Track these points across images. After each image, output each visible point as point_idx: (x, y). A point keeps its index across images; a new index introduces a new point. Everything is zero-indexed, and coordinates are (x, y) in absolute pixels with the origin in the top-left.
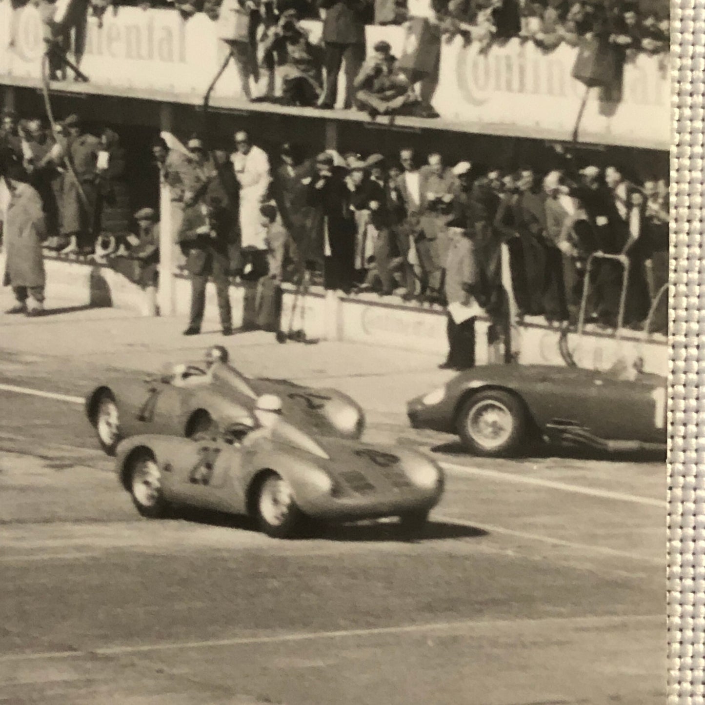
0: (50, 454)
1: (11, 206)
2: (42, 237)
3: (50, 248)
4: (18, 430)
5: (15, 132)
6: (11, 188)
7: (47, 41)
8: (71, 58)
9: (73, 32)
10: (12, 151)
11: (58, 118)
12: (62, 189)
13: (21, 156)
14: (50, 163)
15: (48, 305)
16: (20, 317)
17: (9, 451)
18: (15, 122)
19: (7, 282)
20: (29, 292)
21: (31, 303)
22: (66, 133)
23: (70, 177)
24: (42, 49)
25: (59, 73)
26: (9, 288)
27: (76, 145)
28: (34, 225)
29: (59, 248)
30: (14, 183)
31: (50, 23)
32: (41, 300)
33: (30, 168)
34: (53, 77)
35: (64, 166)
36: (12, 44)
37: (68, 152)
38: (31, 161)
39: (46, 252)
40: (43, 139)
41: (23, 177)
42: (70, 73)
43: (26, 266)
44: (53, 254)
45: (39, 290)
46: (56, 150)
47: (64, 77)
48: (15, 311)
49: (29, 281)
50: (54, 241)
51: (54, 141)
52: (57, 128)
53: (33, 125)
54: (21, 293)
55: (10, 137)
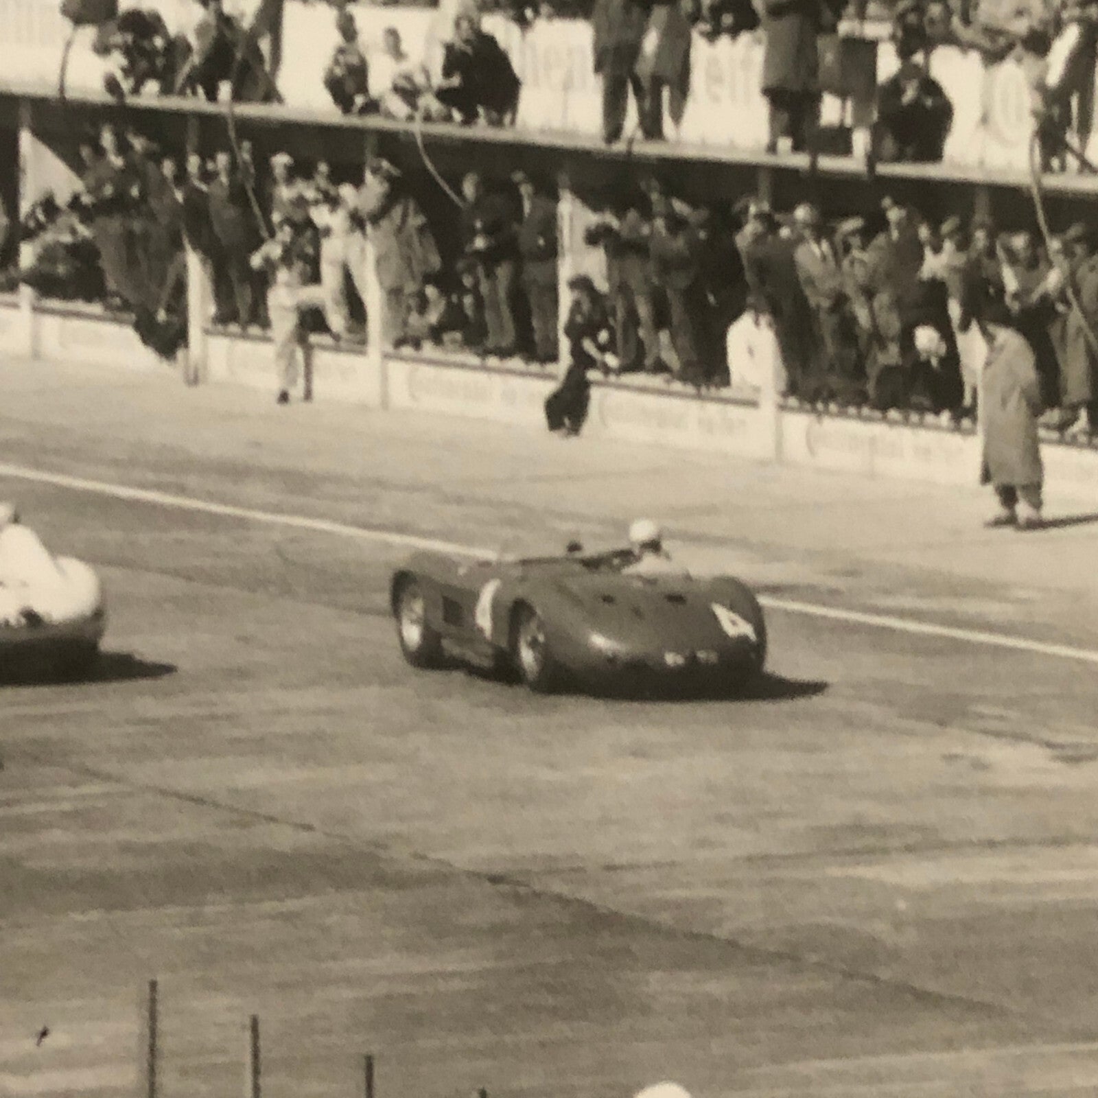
0: (1061, 739)
1: (988, 364)
2: (1036, 410)
3: (1048, 427)
4: (1009, 703)
5: (991, 252)
6: (989, 337)
7: (1035, 114)
8: (1072, 138)
9: (1074, 102)
10: (987, 282)
11: (1055, 229)
12: (1063, 337)
13: (1001, 289)
14: (1045, 298)
15: (1048, 512)
16: (1008, 532)
17: (998, 734)
18: (992, 236)
19: (986, 477)
20: (1019, 493)
21: (1023, 510)
22: (1067, 251)
23: (1076, 318)
24: (1029, 126)
25: (1055, 163)
26: (990, 488)
27: (1083, 271)
28: (1024, 393)
29: (1062, 427)
30: (991, 328)
31: (1041, 87)
32: (1037, 504)
33: (1015, 306)
34: (1047, 167)
35: (1067, 302)
36: (985, 120)
37: (1072, 281)
38: (1016, 296)
39: (1042, 433)
40: (1034, 262)
41: (1006, 319)
42: (1072, 162)
43: (1013, 454)
44: (1055, 435)
45: (1034, 490)
46: (1053, 279)
47: (1063, 168)
48: (998, 523)
49: (1019, 478)
50: (1054, 416)
51: (1050, 265)
52: (1054, 244)
53: (1019, 242)
54: (1008, 495)
55: (985, 261)
